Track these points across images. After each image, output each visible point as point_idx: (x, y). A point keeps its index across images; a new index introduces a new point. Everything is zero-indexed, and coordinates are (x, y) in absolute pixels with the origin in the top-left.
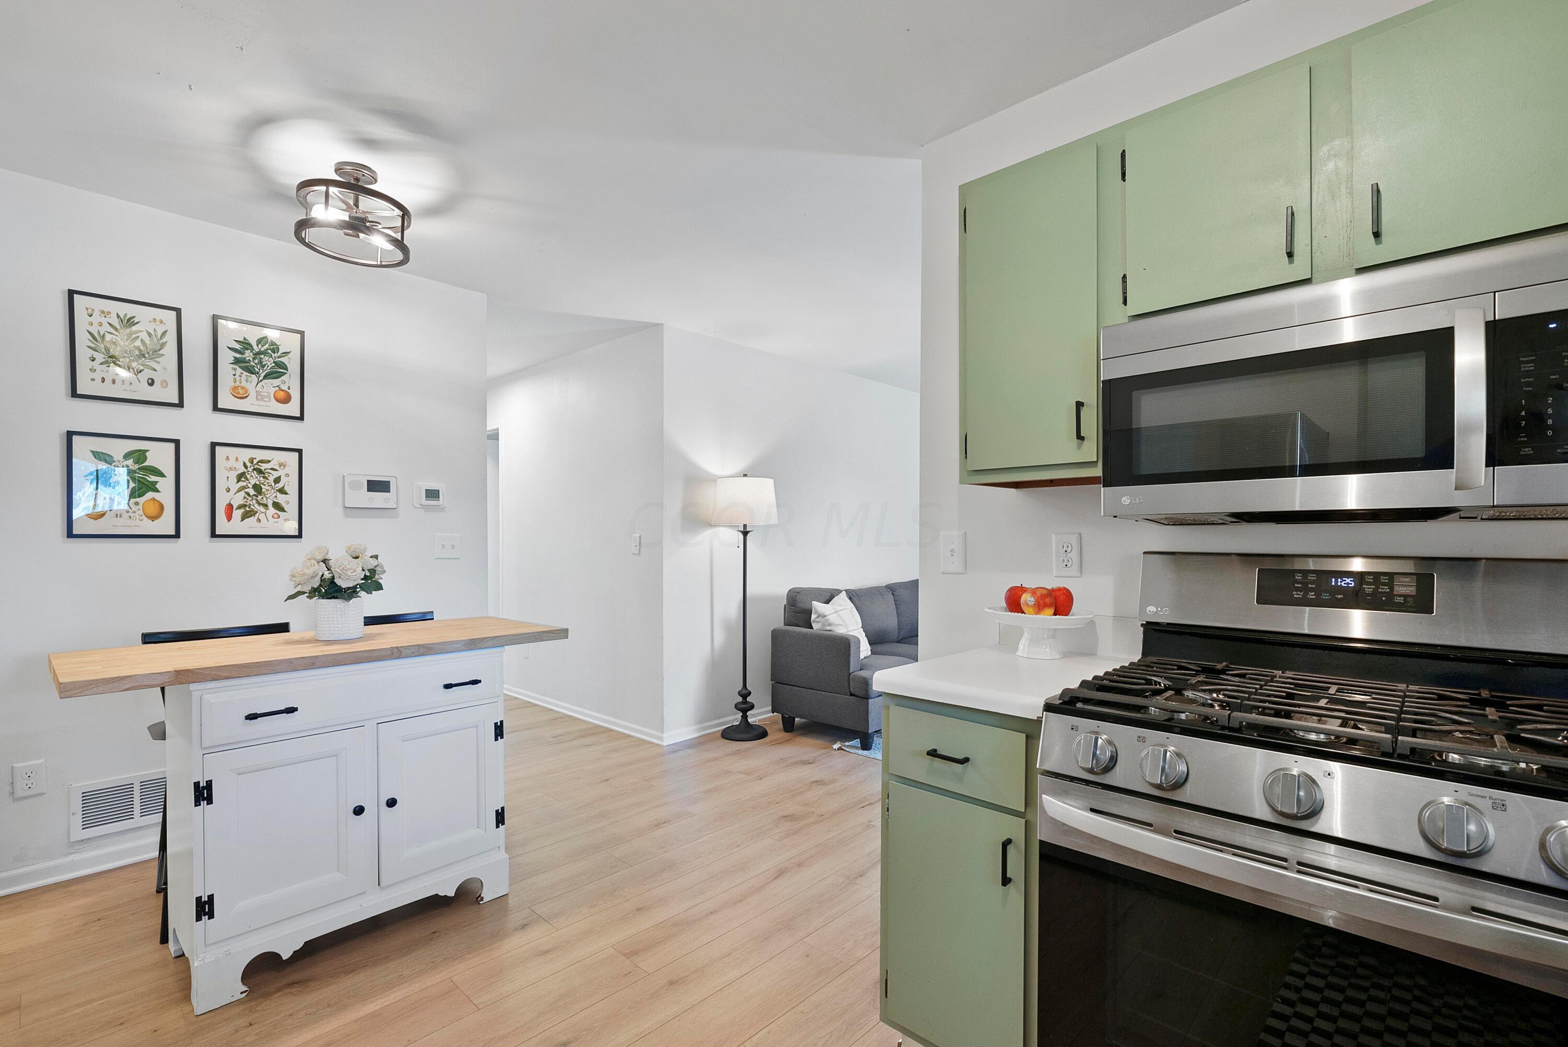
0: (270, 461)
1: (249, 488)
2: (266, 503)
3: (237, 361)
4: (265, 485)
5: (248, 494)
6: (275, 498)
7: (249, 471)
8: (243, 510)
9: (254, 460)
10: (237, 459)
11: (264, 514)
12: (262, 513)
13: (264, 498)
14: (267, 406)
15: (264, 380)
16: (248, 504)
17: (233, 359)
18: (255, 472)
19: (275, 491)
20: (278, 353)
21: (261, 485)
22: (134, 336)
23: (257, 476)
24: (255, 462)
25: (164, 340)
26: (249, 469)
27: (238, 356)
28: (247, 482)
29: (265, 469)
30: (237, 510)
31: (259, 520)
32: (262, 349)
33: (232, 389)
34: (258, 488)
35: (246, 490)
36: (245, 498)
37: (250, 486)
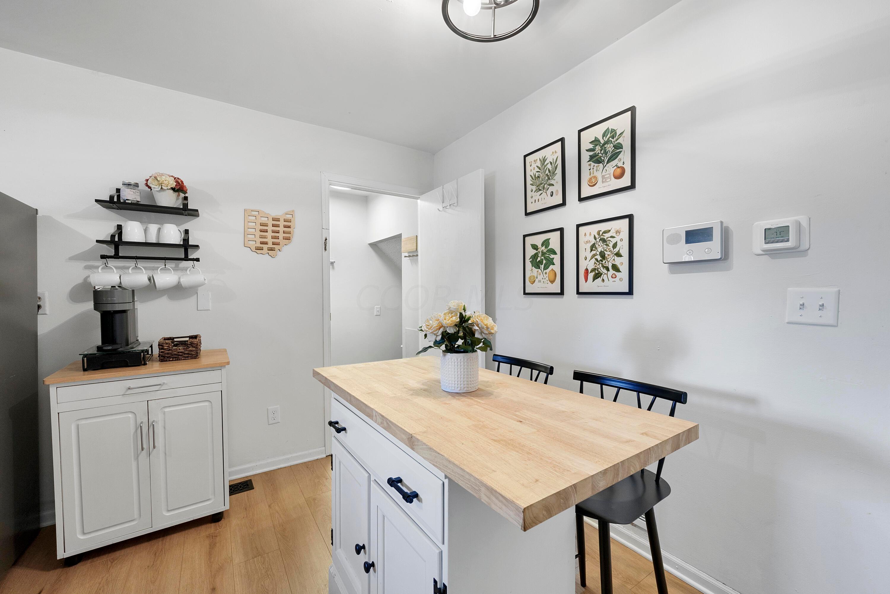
0: (610, 231)
1: (597, 255)
2: (607, 266)
3: (591, 158)
4: (607, 251)
5: (597, 260)
6: (613, 261)
7: (597, 242)
8: (594, 273)
9: (600, 232)
10: (590, 234)
11: (606, 275)
12: (605, 274)
13: (607, 262)
14: (609, 185)
15: (607, 165)
16: (597, 268)
17: (589, 157)
18: (601, 241)
19: (614, 255)
20: (616, 137)
21: (605, 252)
22: (546, 168)
23: (602, 244)
24: (601, 233)
25: (556, 164)
26: (597, 240)
27: (591, 153)
28: (596, 250)
29: (607, 238)
30: (591, 273)
31: (603, 280)
32: (606, 141)
33: (589, 181)
34: (603, 255)
35: (595, 257)
36: (595, 263)
37: (598, 253)
